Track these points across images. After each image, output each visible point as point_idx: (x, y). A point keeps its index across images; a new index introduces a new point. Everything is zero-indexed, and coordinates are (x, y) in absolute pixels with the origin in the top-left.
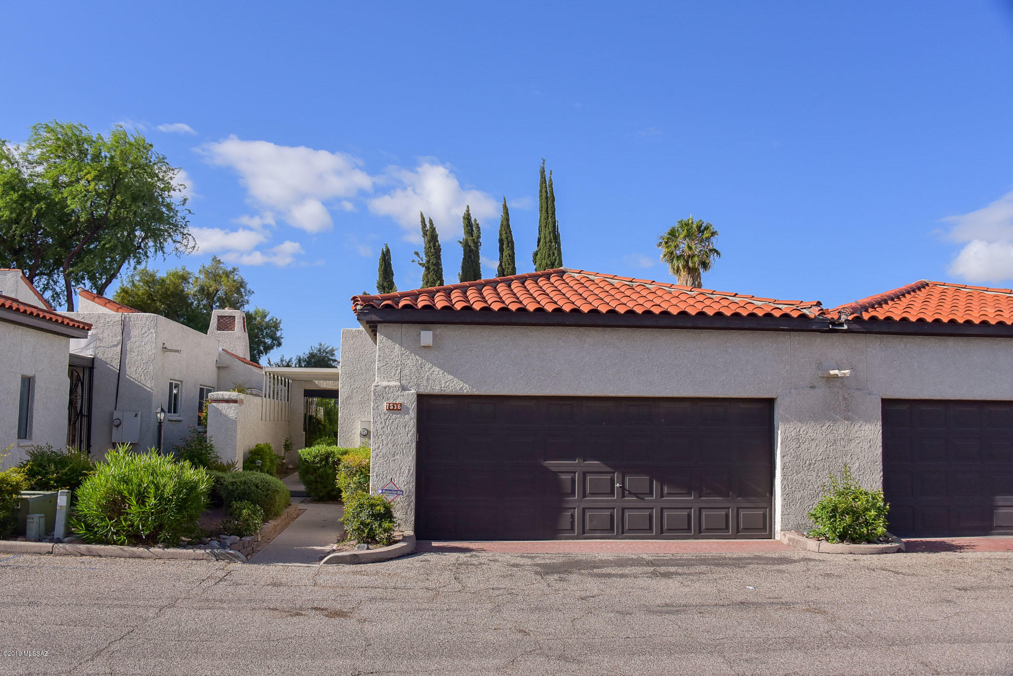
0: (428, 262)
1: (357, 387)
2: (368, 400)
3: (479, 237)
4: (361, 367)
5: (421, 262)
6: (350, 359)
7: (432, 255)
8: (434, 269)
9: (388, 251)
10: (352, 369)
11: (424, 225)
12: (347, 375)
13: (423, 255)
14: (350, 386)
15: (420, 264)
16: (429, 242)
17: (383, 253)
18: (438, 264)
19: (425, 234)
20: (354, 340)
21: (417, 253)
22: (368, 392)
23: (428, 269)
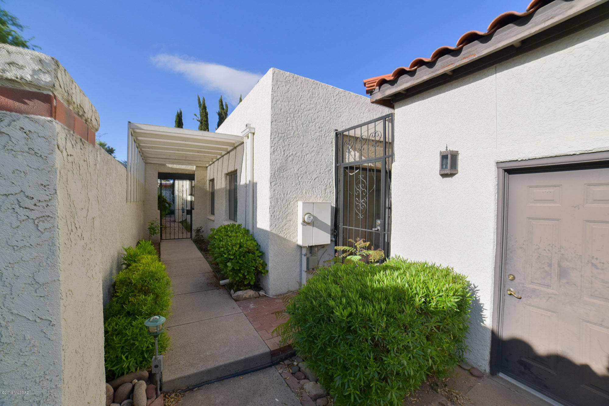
0: (202, 120)
1: (292, 154)
2: (306, 173)
3: (227, 111)
4: (297, 126)
5: (198, 119)
6: (284, 112)
7: (204, 116)
8: (205, 124)
9: (181, 113)
10: (286, 127)
11: (199, 102)
12: (280, 135)
13: (199, 116)
14: (284, 151)
15: (198, 120)
16: (203, 109)
17: (178, 113)
18: (207, 121)
19: (200, 106)
20: (288, 87)
21: (196, 115)
22: (306, 163)
23: (201, 123)
